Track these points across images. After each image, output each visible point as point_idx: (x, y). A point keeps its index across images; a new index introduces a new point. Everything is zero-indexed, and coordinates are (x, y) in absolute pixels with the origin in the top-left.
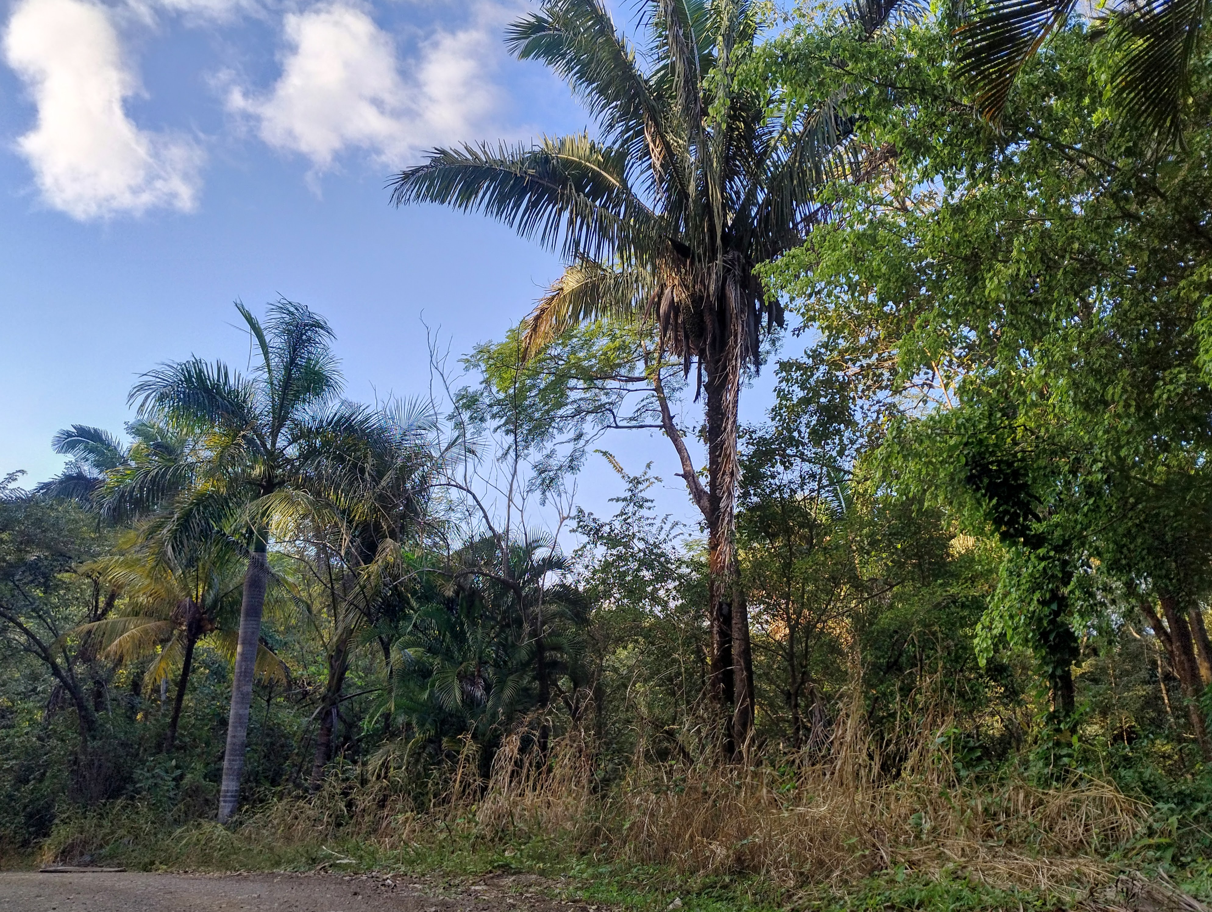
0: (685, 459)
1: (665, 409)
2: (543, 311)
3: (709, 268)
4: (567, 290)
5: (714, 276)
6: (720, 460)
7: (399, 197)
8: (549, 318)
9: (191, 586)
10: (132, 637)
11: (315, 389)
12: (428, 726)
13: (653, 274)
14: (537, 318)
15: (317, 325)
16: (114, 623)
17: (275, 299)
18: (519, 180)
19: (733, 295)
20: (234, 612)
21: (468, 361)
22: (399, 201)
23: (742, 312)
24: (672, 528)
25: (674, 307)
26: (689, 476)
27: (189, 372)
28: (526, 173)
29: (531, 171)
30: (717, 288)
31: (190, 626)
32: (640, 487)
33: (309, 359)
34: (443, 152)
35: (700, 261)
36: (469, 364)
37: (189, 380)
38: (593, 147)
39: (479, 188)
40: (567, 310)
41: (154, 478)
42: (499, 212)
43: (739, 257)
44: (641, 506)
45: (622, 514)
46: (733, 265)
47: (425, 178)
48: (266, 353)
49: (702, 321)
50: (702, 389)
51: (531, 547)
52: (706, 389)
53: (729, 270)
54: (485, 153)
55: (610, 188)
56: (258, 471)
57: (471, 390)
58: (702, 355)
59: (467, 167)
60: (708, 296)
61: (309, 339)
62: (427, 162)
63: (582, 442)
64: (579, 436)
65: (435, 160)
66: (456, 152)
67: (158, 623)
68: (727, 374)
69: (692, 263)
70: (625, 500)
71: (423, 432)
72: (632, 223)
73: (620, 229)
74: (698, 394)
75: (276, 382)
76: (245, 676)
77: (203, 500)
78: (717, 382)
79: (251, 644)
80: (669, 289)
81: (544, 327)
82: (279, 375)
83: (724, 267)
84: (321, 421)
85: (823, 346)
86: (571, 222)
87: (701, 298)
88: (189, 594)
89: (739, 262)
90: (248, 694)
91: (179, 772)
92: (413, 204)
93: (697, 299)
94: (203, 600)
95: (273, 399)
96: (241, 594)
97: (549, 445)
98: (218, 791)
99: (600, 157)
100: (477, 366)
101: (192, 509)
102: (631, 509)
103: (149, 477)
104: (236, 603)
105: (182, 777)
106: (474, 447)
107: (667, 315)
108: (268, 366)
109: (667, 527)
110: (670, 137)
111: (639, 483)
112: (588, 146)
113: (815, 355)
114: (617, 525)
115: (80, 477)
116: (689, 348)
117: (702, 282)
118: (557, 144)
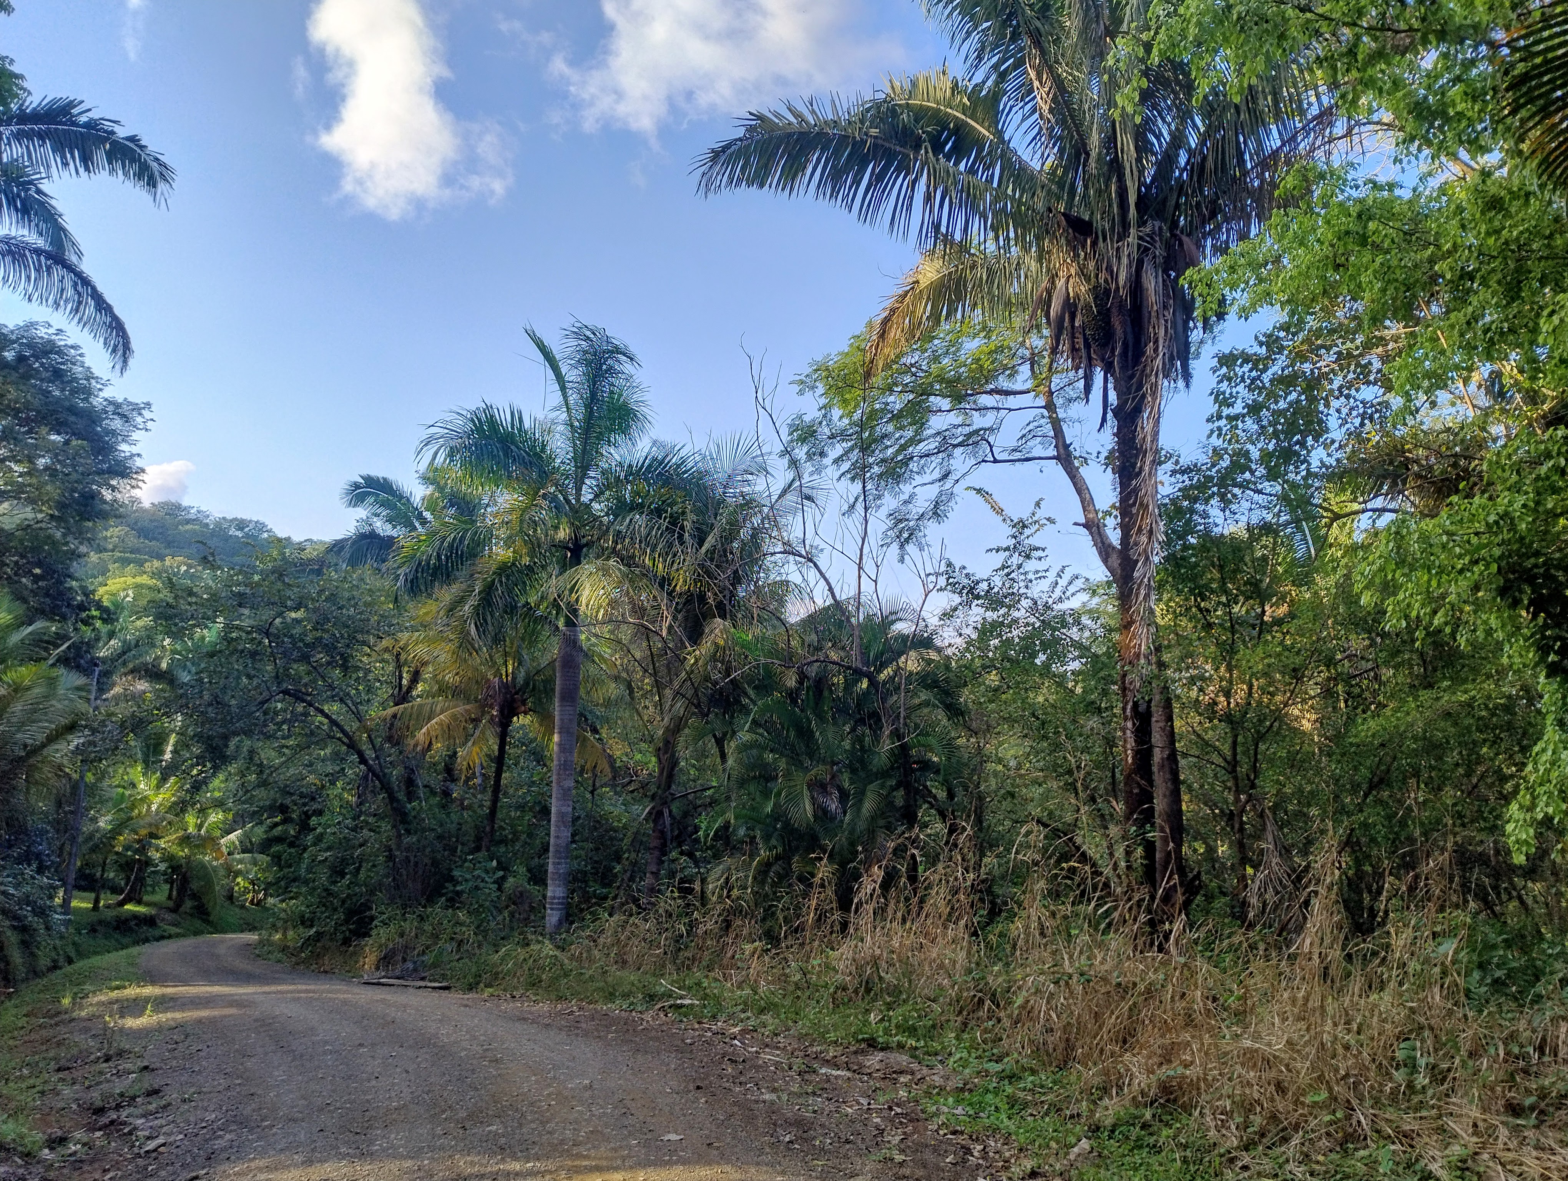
0: (1087, 502)
1: (1059, 433)
2: (893, 311)
3: (1118, 249)
4: (924, 283)
5: (1125, 260)
6: (1134, 511)
7: (707, 185)
8: (901, 320)
9: (500, 661)
10: (440, 724)
11: (620, 427)
12: (774, 842)
13: (1040, 259)
14: (886, 321)
15: (617, 350)
16: (421, 706)
17: (568, 322)
18: (858, 145)
19: (1151, 283)
20: (549, 691)
21: (802, 382)
22: (708, 189)
23: (1165, 307)
24: (1070, 583)
25: (1070, 306)
26: (1093, 526)
27: (479, 420)
28: (866, 134)
29: (874, 132)
30: (1128, 279)
31: (501, 711)
32: (1027, 532)
33: (612, 392)
34: (760, 117)
35: (1105, 240)
36: (804, 385)
37: (479, 429)
38: (955, 86)
39: (807, 161)
40: (924, 310)
41: (451, 546)
42: (834, 194)
43: (1160, 228)
44: (1028, 557)
45: (1003, 567)
46: (1153, 242)
47: (738, 154)
48: (563, 389)
49: (1108, 323)
50: (1110, 415)
51: (887, 622)
52: (1116, 415)
53: (1147, 249)
54: (813, 112)
55: (979, 143)
56: (563, 533)
57: (807, 419)
58: (1108, 368)
59: (790, 135)
60: (1117, 288)
61: (611, 368)
62: (740, 132)
63: (949, 483)
64: (945, 476)
65: (751, 129)
66: (777, 115)
67: (468, 707)
68: (1144, 396)
69: (1094, 244)
70: (1007, 549)
71: (750, 477)
72: (1009, 192)
73: (995, 200)
74: (1104, 420)
75: (577, 424)
76: (565, 769)
77: (504, 569)
78: (1129, 406)
79: (568, 732)
80: (1063, 280)
81: (894, 333)
82: (579, 413)
83: (1139, 246)
84: (630, 466)
85: (1281, 328)
86: (928, 198)
87: (1107, 292)
88: (497, 673)
89: (1160, 235)
90: (569, 789)
91: (501, 873)
92: (725, 192)
93: (1101, 294)
94: (514, 678)
95: (575, 445)
96: (554, 671)
97: (906, 489)
98: (544, 897)
99: (965, 100)
100: (813, 388)
101: (493, 581)
102: (1016, 560)
103: (446, 544)
104: (549, 683)
105: (503, 878)
106: (813, 493)
107: (1060, 320)
108: (567, 404)
109: (1063, 582)
110: (1062, 70)
111: (1025, 526)
112: (949, 84)
113: (1271, 342)
114: (997, 581)
115: (372, 536)
116: (1090, 359)
117: (1109, 269)
118: (907, 86)
